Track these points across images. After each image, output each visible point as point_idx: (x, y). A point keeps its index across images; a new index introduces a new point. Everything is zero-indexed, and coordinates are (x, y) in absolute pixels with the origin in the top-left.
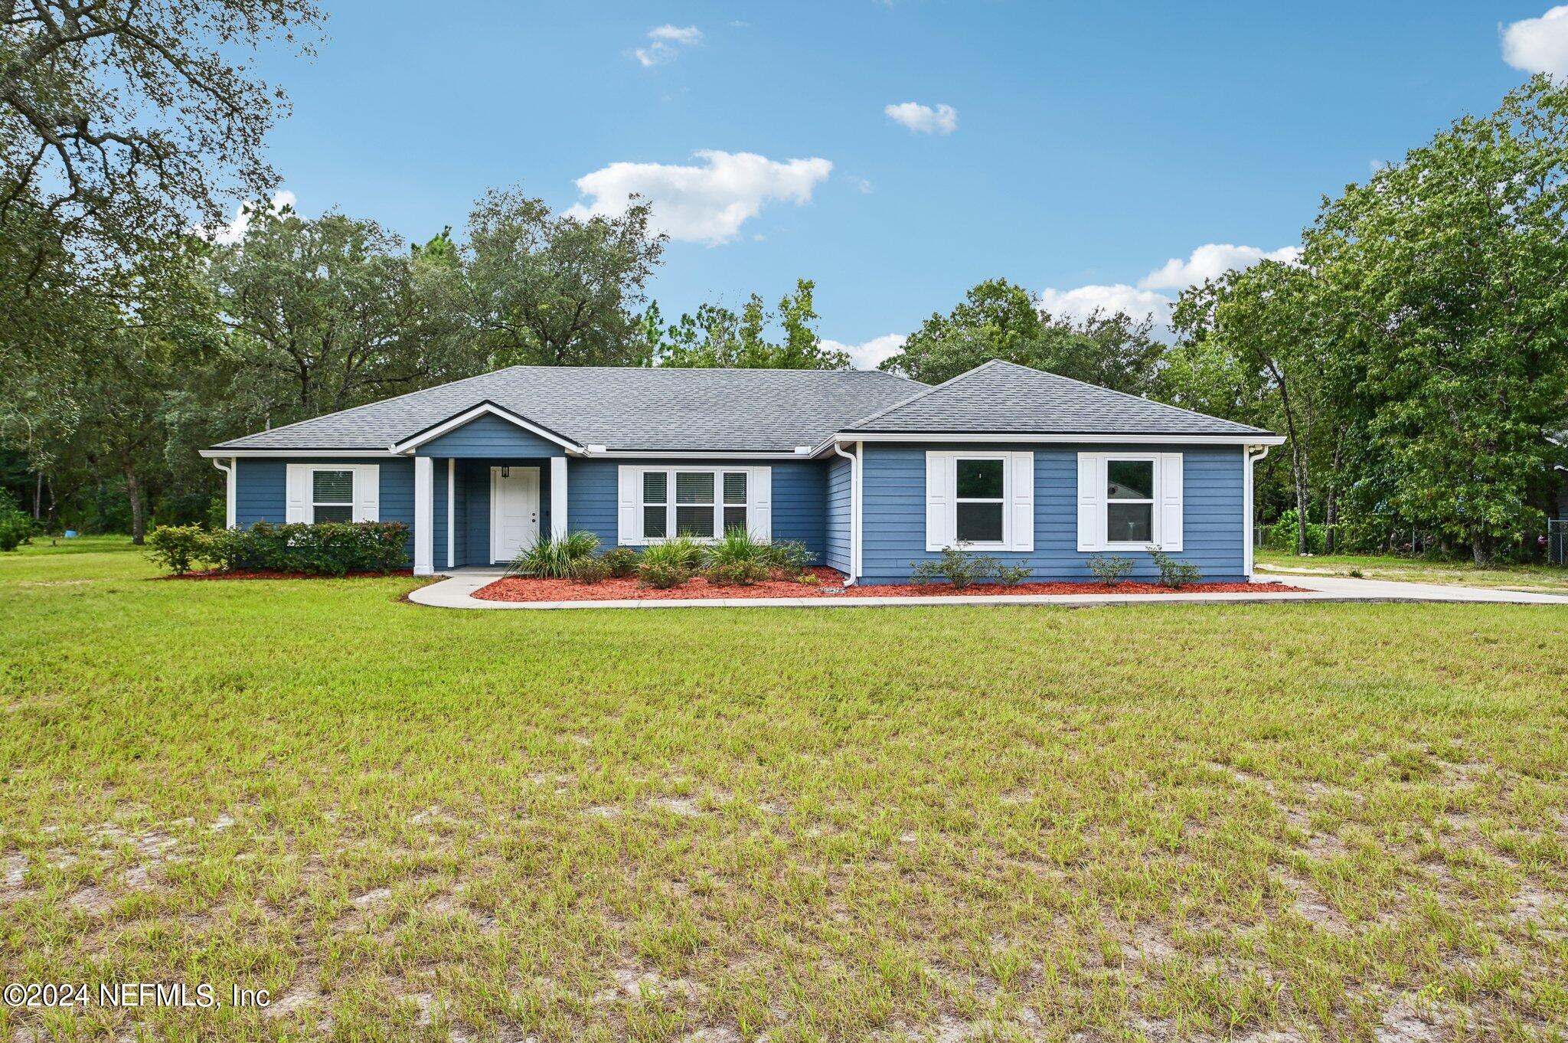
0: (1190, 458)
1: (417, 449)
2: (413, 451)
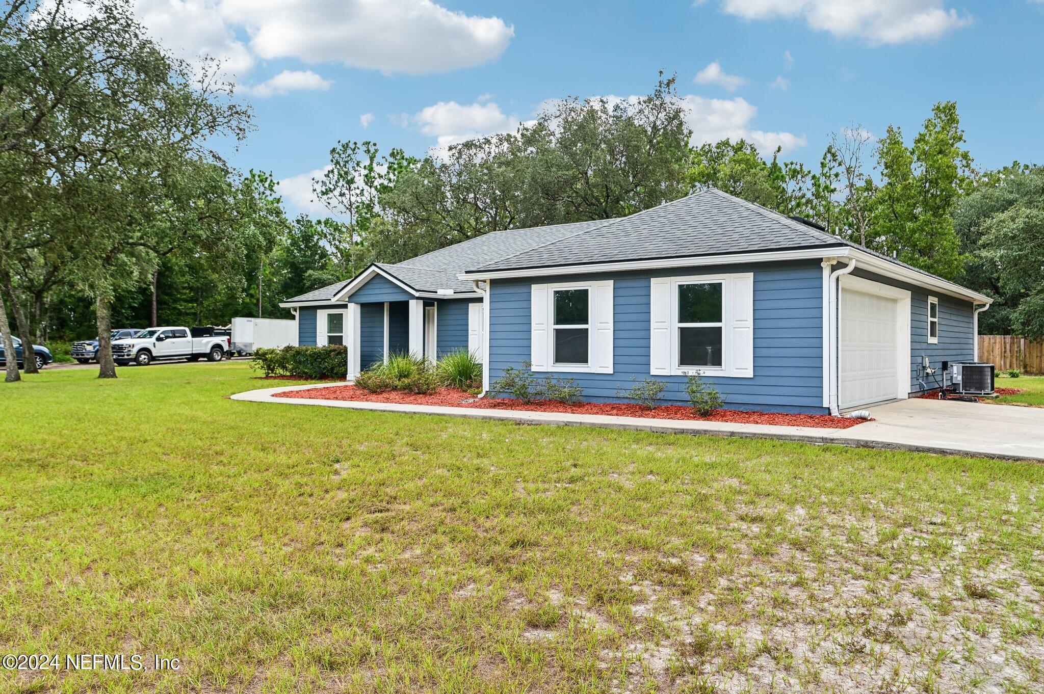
0: (762, 277)
1: (349, 297)
2: (347, 300)
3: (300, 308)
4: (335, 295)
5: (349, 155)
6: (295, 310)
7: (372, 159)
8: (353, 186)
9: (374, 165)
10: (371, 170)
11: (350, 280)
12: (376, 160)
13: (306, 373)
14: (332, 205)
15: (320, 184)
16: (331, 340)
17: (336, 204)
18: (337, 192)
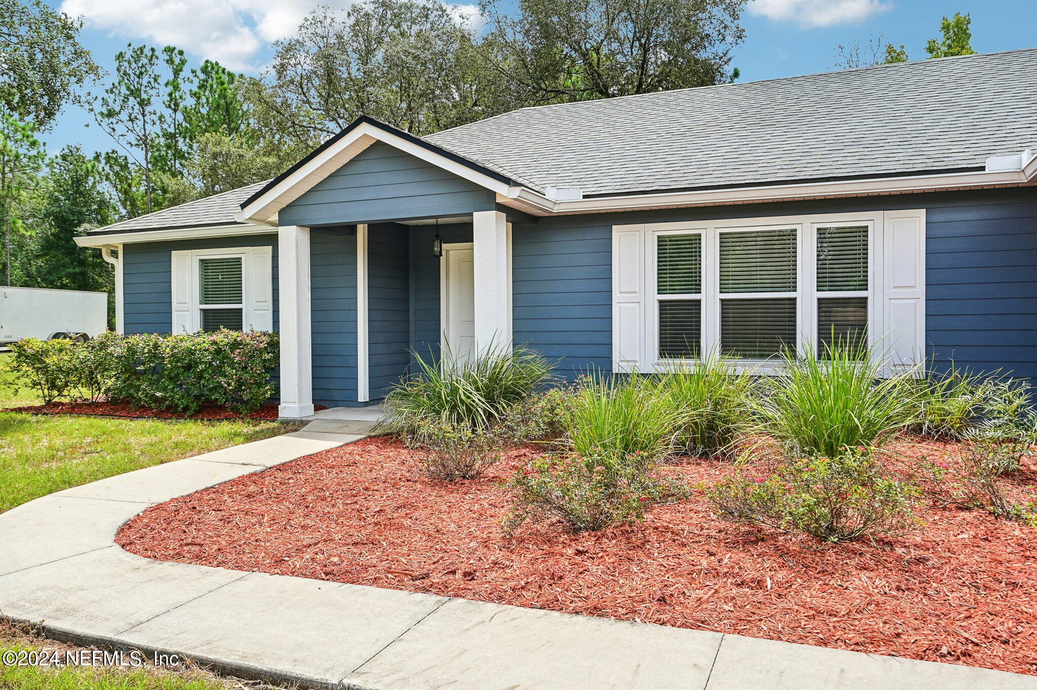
1: (281, 212)
2: (275, 218)
3: (126, 247)
4: (243, 206)
5: (143, 66)
6: (114, 254)
7: (177, 72)
8: (148, 109)
9: (180, 81)
10: (176, 88)
11: (264, 184)
12: (182, 75)
13: (157, 400)
14: (118, 132)
15: (100, 101)
16: (211, 321)
17: (124, 132)
18: (124, 116)
